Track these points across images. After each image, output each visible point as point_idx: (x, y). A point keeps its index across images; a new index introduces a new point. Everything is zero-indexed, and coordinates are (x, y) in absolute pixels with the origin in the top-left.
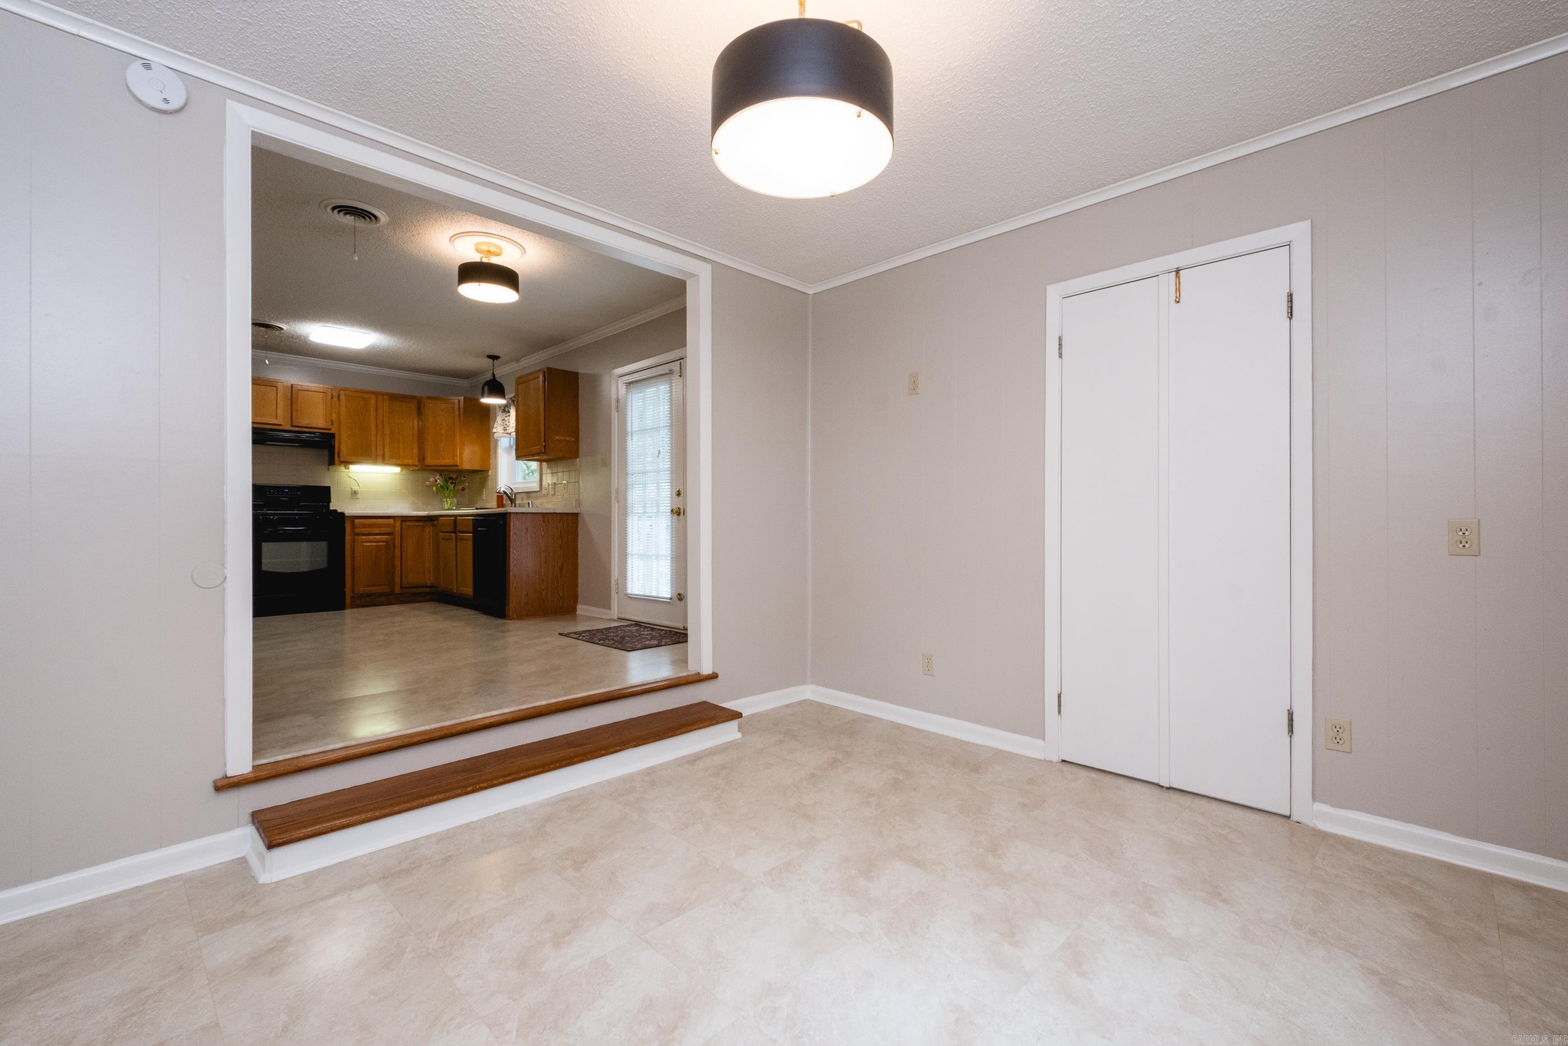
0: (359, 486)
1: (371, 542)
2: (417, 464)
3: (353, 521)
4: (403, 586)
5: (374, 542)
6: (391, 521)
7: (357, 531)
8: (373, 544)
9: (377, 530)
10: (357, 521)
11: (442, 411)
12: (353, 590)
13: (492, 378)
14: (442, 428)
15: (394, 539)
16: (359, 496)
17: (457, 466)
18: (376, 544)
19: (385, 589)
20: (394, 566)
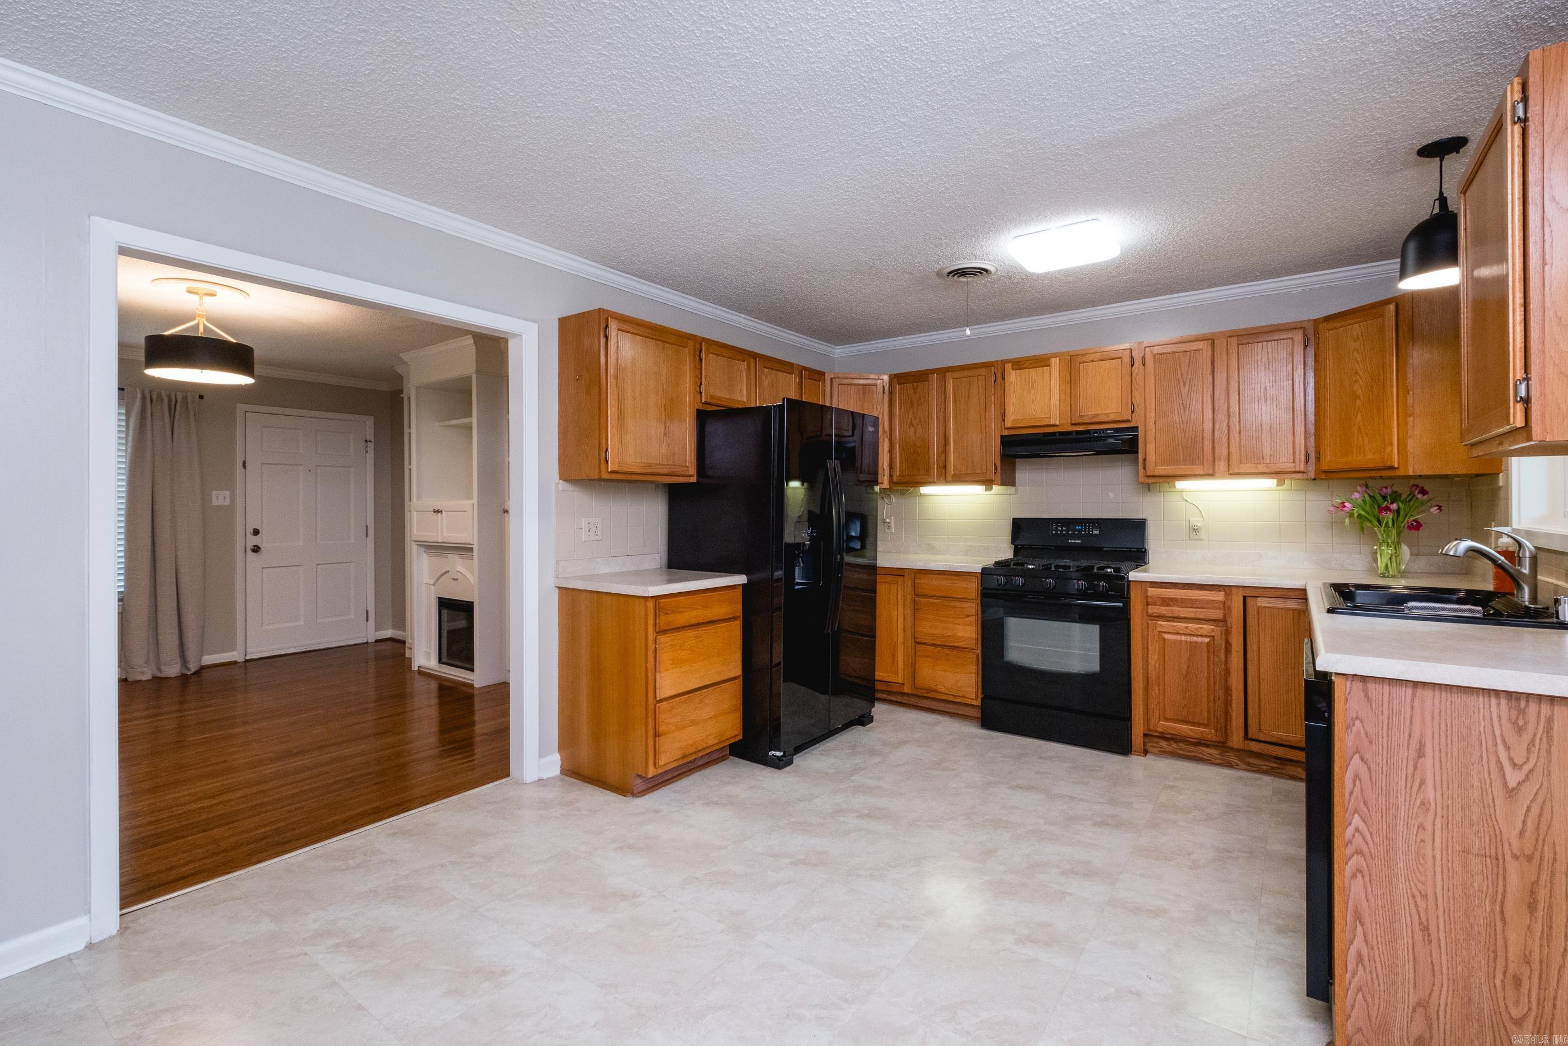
0: (1203, 517)
1: (1178, 634)
2: (1302, 469)
3: (1146, 591)
4: (1250, 736)
5: (1185, 635)
6: (1220, 596)
7: (1152, 609)
8: (1183, 638)
9: (1190, 612)
10: (1152, 591)
11: (1355, 341)
12: (1147, 721)
13: (1437, 211)
14: (1356, 381)
15: (1227, 632)
16: (1203, 534)
17: (1392, 468)
18: (1189, 638)
19: (1208, 733)
20: (1228, 690)
